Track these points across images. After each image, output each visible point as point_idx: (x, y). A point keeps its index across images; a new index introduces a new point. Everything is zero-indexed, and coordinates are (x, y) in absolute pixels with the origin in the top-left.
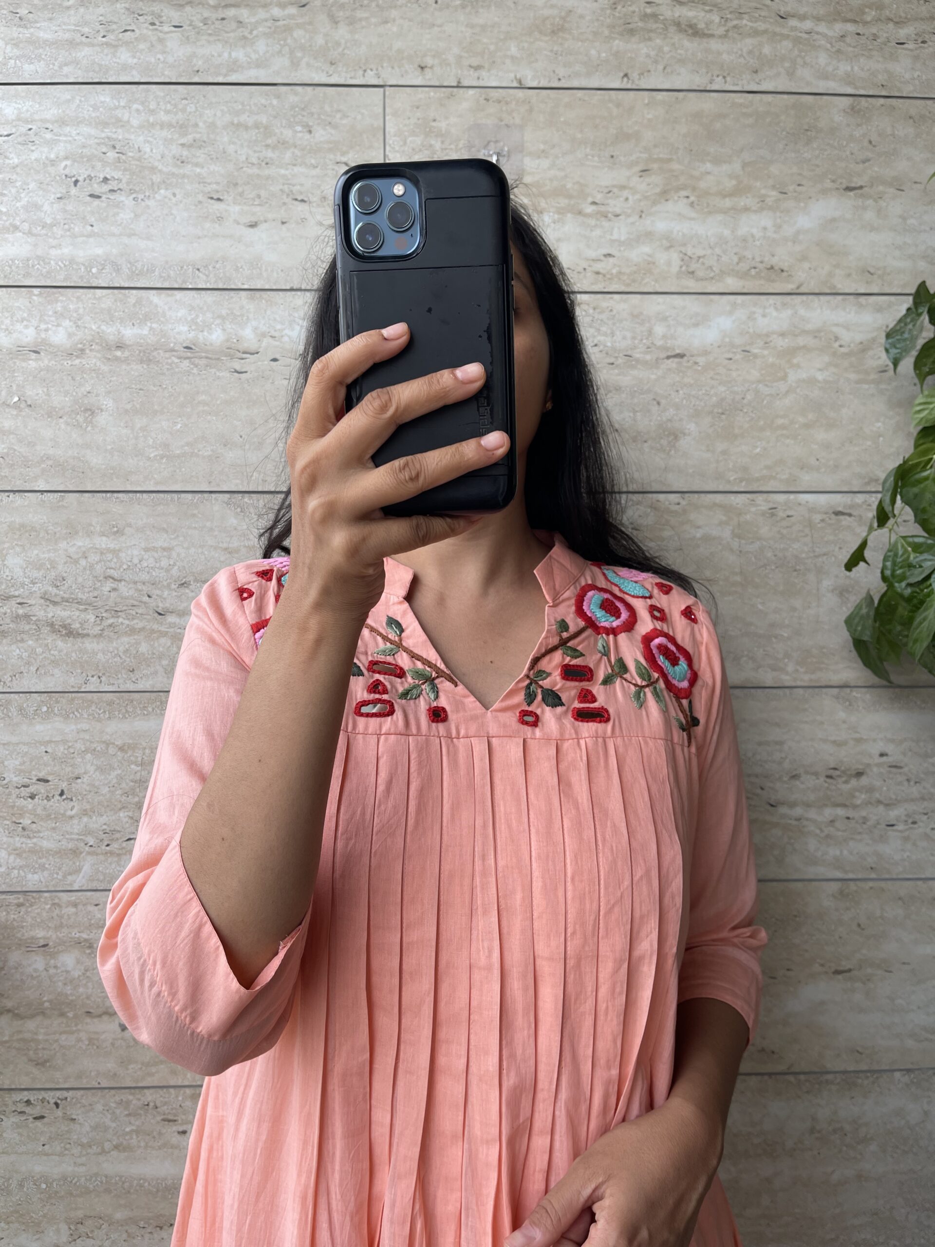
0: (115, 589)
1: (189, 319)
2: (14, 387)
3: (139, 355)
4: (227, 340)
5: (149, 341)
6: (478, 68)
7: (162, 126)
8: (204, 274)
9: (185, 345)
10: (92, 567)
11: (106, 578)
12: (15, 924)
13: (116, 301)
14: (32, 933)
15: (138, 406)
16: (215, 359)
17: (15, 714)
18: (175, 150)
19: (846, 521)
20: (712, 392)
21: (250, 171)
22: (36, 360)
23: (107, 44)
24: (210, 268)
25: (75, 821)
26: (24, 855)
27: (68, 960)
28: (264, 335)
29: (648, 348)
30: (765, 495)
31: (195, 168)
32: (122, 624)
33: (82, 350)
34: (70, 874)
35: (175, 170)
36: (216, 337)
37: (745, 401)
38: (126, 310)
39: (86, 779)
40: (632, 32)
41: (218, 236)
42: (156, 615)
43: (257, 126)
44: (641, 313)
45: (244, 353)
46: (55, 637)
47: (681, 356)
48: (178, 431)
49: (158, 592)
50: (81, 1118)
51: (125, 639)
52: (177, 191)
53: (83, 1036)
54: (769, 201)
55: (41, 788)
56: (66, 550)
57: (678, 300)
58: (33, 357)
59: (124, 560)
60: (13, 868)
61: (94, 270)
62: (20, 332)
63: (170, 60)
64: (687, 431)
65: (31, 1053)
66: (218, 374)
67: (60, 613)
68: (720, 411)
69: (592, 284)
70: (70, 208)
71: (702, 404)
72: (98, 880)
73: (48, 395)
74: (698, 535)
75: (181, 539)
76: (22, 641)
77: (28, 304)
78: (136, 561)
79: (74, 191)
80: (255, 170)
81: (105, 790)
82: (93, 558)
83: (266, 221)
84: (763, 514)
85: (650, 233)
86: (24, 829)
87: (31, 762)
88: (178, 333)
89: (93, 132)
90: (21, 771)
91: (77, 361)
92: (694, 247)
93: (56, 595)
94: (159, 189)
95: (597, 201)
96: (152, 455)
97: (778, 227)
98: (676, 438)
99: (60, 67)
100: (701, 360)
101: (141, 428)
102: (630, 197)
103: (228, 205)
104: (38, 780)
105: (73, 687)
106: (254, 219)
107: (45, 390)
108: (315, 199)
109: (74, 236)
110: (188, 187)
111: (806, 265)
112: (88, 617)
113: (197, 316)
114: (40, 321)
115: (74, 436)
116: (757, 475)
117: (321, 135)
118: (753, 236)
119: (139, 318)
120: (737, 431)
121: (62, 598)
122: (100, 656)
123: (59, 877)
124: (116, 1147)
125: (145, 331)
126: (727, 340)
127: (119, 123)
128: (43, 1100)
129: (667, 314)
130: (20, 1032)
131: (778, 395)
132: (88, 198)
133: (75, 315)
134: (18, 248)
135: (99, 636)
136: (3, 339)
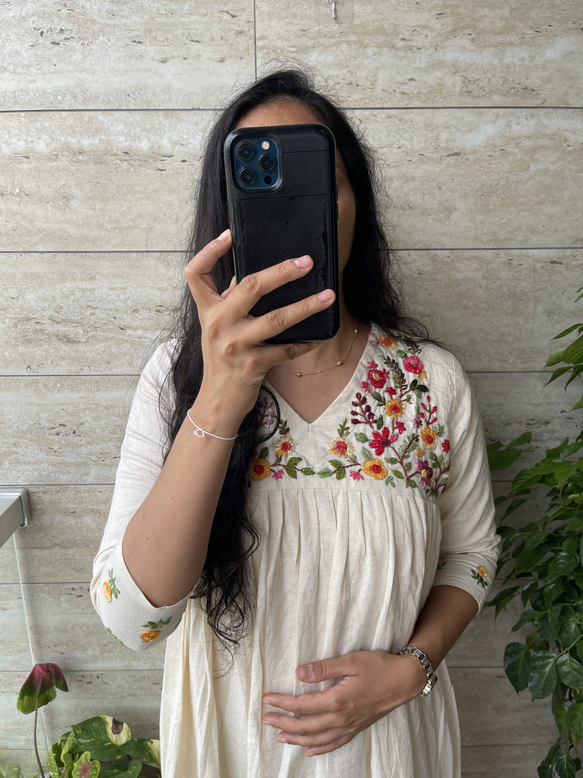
0: (93, 314)
1: (125, 132)
2: (16, 182)
3: (94, 158)
4: (152, 147)
5: (100, 149)
8: (133, 99)
9: (124, 151)
10: (78, 301)
11: (87, 307)
12: (57, 501)
13: (75, 119)
14: (66, 506)
15: (97, 194)
16: (144, 161)
17: (42, 388)
18: (107, 6)
19: (558, 267)
20: (477, 180)
21: (160, 20)
22: (27, 163)
24: (137, 95)
25: (84, 448)
26: (57, 465)
27: (88, 519)
28: (176, 143)
29: (436, 149)
30: (506, 251)
31: (122, 19)
32: (100, 335)
33: (57, 155)
34: (84, 476)
35: (108, 21)
36: (144, 145)
37: (498, 186)
38: (83, 127)
39: (87, 424)
41: (140, 70)
42: (120, 329)
44: (432, 123)
45: (164, 156)
46: (60, 343)
47: (458, 154)
48: (124, 211)
49: (121, 316)
51: (102, 344)
52: (111, 37)
54: (528, 38)
55: (62, 429)
56: (61, 290)
57: (459, 113)
58: (25, 161)
59: (97, 296)
60: (52, 472)
61: (59, 98)
62: (15, 144)
64: (458, 208)
65: (73, 565)
66: (147, 171)
67: (62, 329)
68: (481, 193)
69: (399, 102)
70: (39, 53)
71: (470, 188)
72: (100, 479)
73: (38, 187)
74: (460, 277)
75: (132, 282)
76: (41, 345)
77: (19, 124)
78: (105, 296)
79: (41, 40)
80: (164, 19)
81: (99, 431)
82: (78, 294)
83: (173, 58)
84: (504, 263)
85: (442, 61)
86: (55, 451)
87: (55, 415)
88: (118, 142)
90: (49, 420)
91: (54, 163)
92: (472, 72)
93: (58, 318)
94: (98, 36)
95: (405, 38)
96: (109, 228)
97: (533, 57)
98: (450, 212)
100: (471, 157)
101: (100, 210)
102: (429, 35)
103: (147, 46)
104: (60, 425)
105: (74, 372)
106: (165, 57)
107: (36, 183)
108: (206, 40)
109: (44, 74)
110: (118, 34)
111: (550, 86)
112: (79, 331)
113: (130, 130)
114: (28, 135)
115: (58, 215)
116: (502, 238)
118: (514, 64)
119: (92, 132)
120: (491, 207)
121: (62, 319)
122: (88, 354)
123: (78, 477)
125: (97, 142)
126: (490, 142)
128: (81, 588)
129: (451, 123)
130: (65, 555)
131: (522, 181)
132: (51, 45)
133: (49, 130)
134: (7, 84)
135: (86, 342)
136: (6, 150)
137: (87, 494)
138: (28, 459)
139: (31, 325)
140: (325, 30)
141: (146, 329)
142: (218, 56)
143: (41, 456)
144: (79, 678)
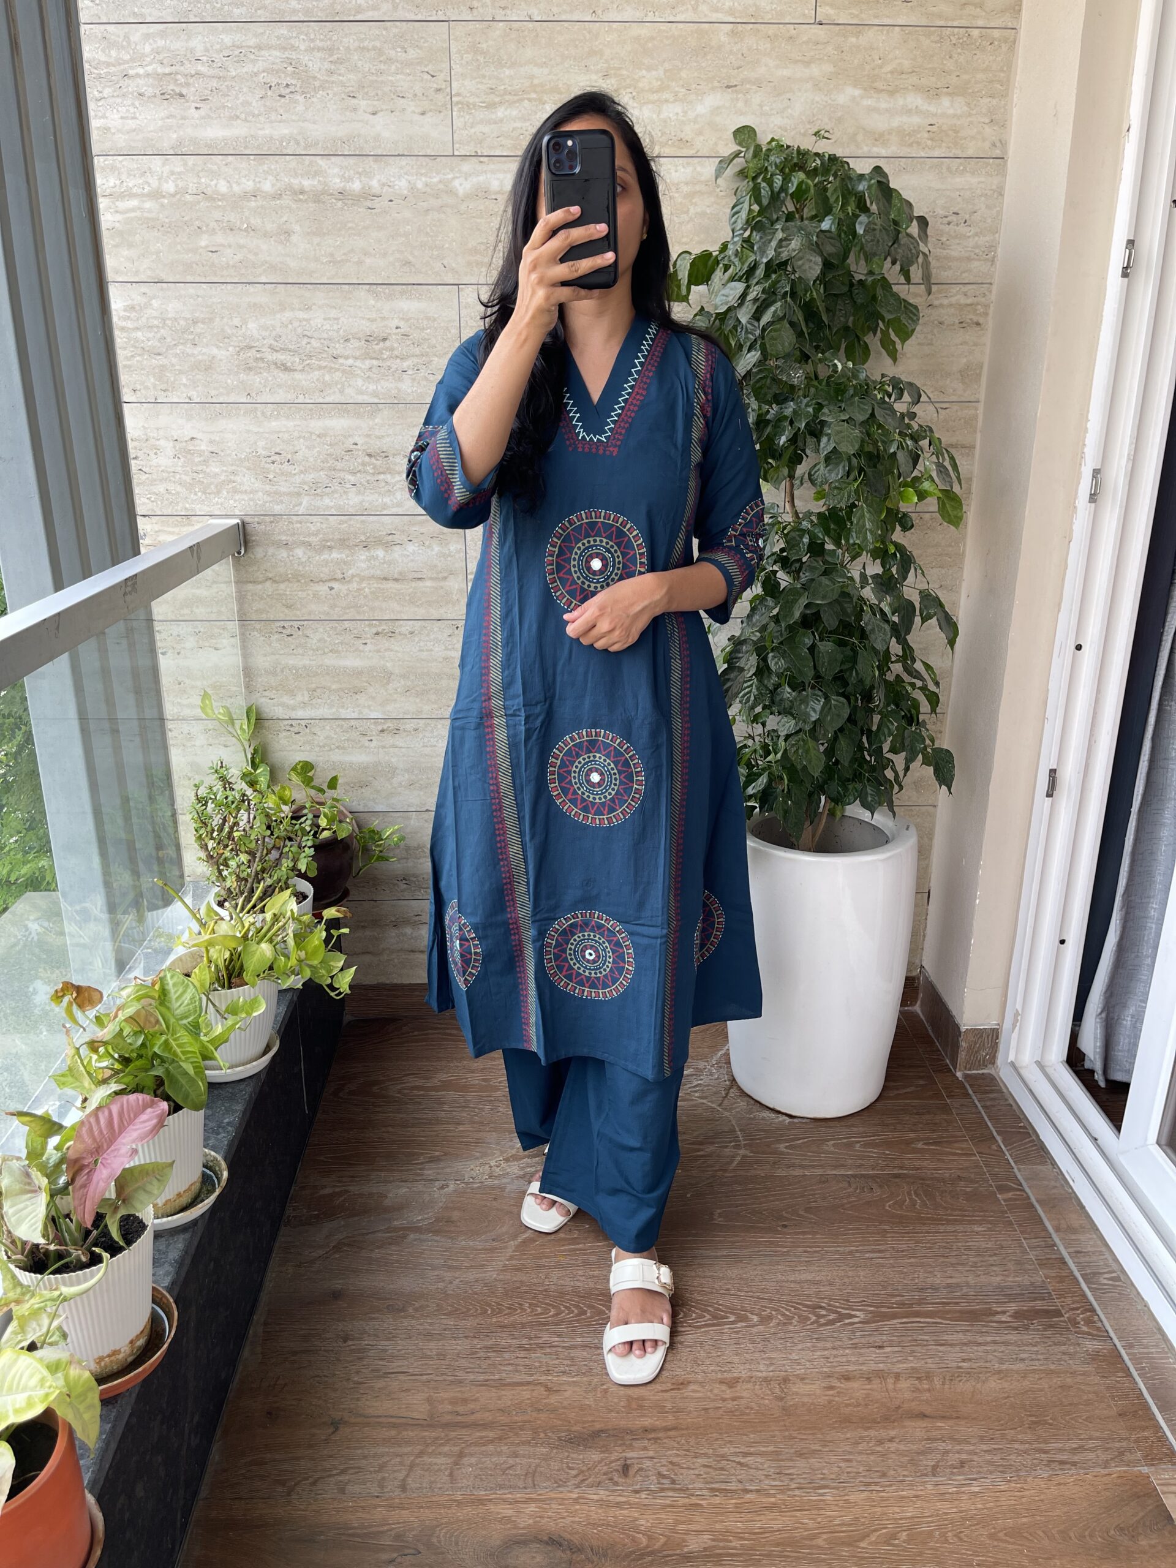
0: (309, 343)
1: (340, 174)
2: (244, 218)
3: (313, 197)
4: (363, 188)
5: (319, 189)
6: (504, 8)
7: (319, 49)
8: (348, 145)
9: (339, 191)
10: (295, 330)
11: (303, 336)
12: (270, 532)
13: (297, 163)
14: (279, 537)
15: (314, 230)
16: (357, 200)
17: (260, 415)
18: (327, 65)
21: (371, 78)
22: (255, 201)
24: (351, 141)
25: (297, 476)
26: (271, 495)
27: (299, 552)
28: (384, 185)
31: (339, 77)
32: (314, 363)
33: (281, 195)
34: (296, 505)
35: (327, 78)
36: (356, 186)
38: (304, 169)
39: (301, 453)
41: (354, 121)
42: (333, 358)
43: (374, 48)
45: (373, 197)
46: (278, 371)
48: (338, 246)
49: (333, 345)
50: (312, 636)
51: (316, 373)
52: (329, 92)
53: (310, 592)
54: (680, 95)
55: (277, 457)
56: (280, 319)
58: (253, 199)
59: (313, 325)
60: (266, 502)
61: (284, 144)
62: (245, 184)
63: (321, 5)
65: (284, 601)
66: (359, 210)
67: (281, 357)
70: (268, 104)
72: (311, 508)
73: (263, 223)
75: (344, 312)
76: (260, 373)
77: (248, 165)
78: (319, 326)
79: (269, 93)
80: (374, 78)
81: (311, 459)
82: (296, 324)
83: (381, 111)
86: (270, 480)
87: (271, 443)
88: (335, 183)
89: (278, 53)
90: (266, 448)
93: (277, 346)
94: (319, 90)
96: (324, 261)
97: (685, 112)
101: (317, 244)
103: (360, 100)
104: (276, 453)
105: (290, 400)
106: (375, 109)
107: (261, 220)
108: (410, 96)
109: (271, 122)
110: (336, 90)
111: (702, 138)
112: (295, 359)
113: (345, 173)
114: (256, 176)
115: (280, 249)
117: (413, 54)
119: (312, 174)
121: (280, 348)
122: (303, 382)
123: (291, 508)
124: (331, 651)
125: (316, 183)
127: (293, 48)
128: (291, 626)
130: (277, 590)
132: (278, 97)
133: (275, 173)
134: (239, 130)
135: (302, 371)
136: (236, 189)
137: (299, 525)
138: (244, 488)
139: (252, 353)
140: (509, 88)
141: (356, 358)
142: (420, 110)
143: (258, 485)
144: (288, 728)
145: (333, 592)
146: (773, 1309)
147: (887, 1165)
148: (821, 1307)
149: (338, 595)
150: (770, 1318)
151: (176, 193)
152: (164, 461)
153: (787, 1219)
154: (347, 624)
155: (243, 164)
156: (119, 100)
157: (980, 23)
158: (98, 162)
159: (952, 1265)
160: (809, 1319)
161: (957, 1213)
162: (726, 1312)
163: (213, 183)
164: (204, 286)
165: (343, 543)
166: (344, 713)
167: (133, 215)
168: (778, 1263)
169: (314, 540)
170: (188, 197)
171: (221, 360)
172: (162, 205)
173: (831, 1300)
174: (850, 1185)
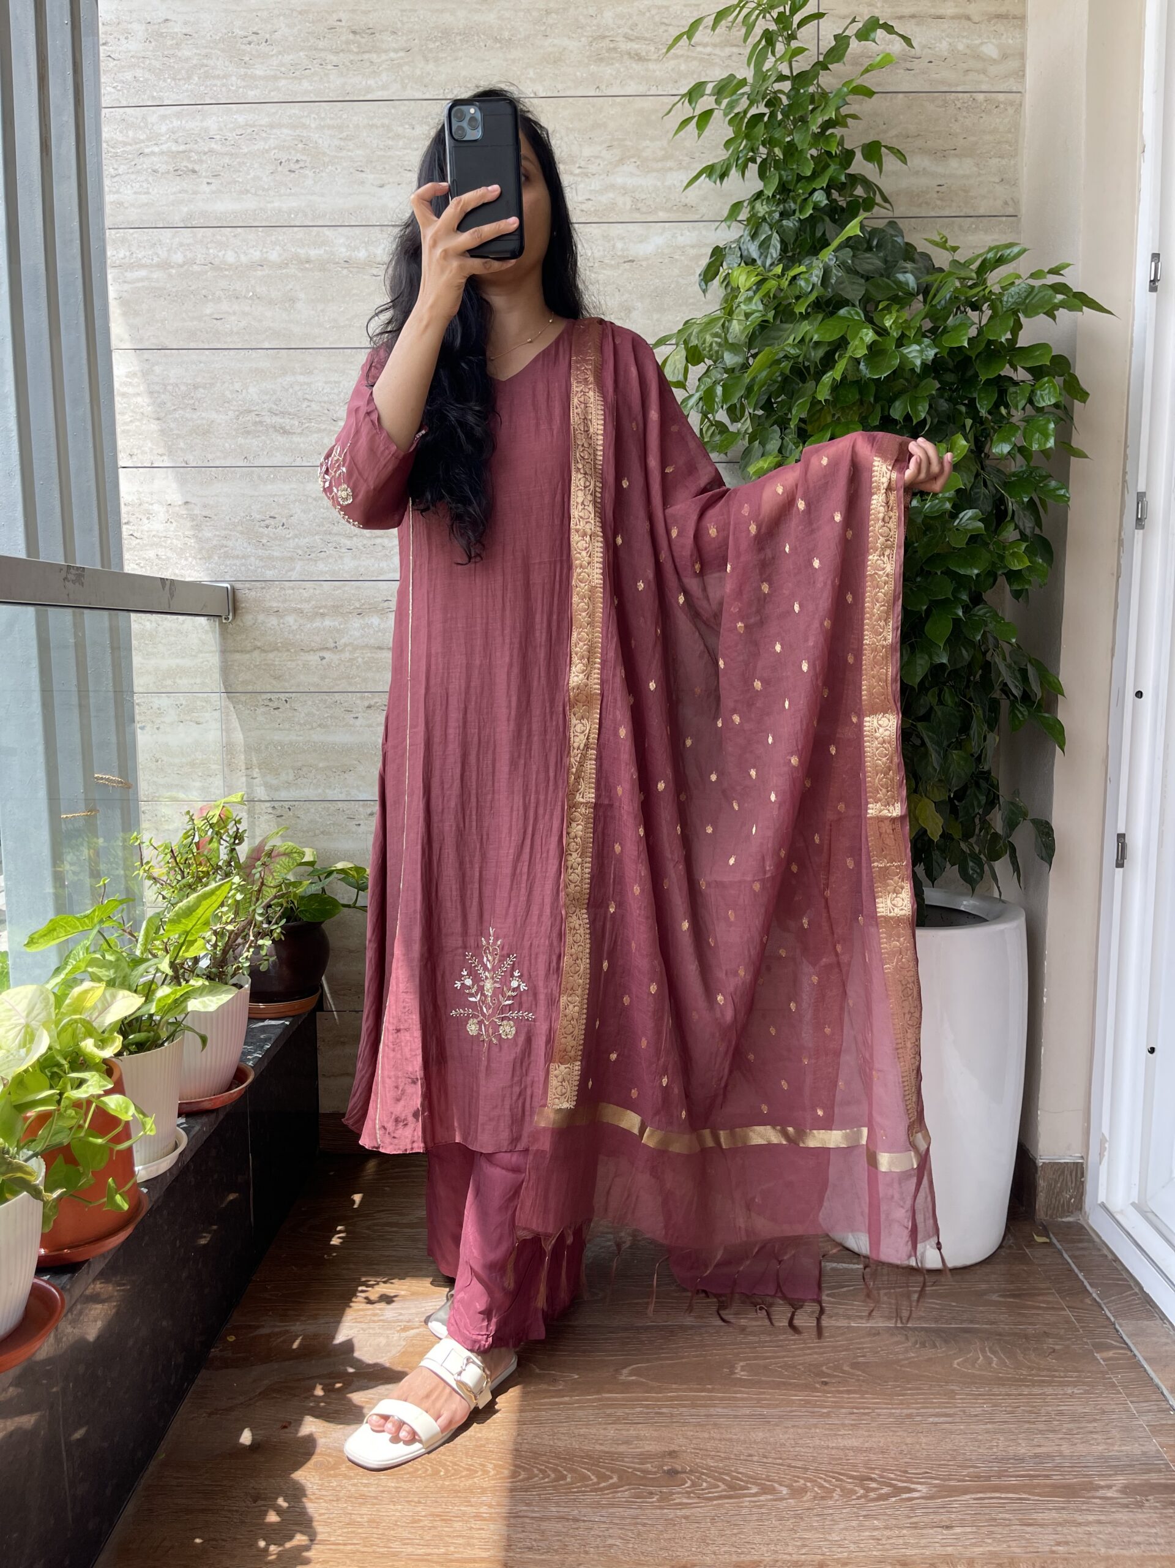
0: (309, 406)
1: (347, 244)
2: (250, 287)
3: (318, 266)
4: (368, 256)
5: (324, 258)
7: (329, 127)
8: (354, 216)
9: (344, 260)
10: (296, 394)
11: (304, 399)
12: (260, 599)
13: (305, 234)
14: (270, 604)
15: (319, 297)
16: (362, 267)
17: (256, 479)
18: (337, 142)
20: (651, 283)
21: (379, 153)
23: (295, 78)
24: (358, 213)
25: (291, 541)
26: (264, 560)
27: (290, 619)
29: (613, 255)
31: (348, 153)
32: (314, 425)
33: (287, 264)
34: (290, 570)
35: (336, 154)
36: (362, 254)
38: (310, 239)
39: (296, 516)
40: (601, 60)
41: (362, 193)
42: (332, 420)
43: (383, 126)
44: (609, 235)
45: (378, 263)
46: (277, 434)
47: (632, 261)
48: (342, 311)
49: (334, 407)
50: (300, 709)
51: (316, 435)
52: (338, 167)
53: (299, 662)
54: (684, 164)
55: (272, 521)
56: (281, 383)
57: (630, 227)
58: (260, 269)
59: (314, 389)
60: (258, 567)
61: (292, 216)
62: (252, 254)
63: (332, 87)
64: (636, 306)
65: (272, 672)
66: (363, 276)
67: (278, 420)
68: (656, 293)
70: (277, 178)
71: (645, 289)
72: (305, 574)
73: (269, 291)
75: (345, 375)
76: (259, 436)
77: (257, 237)
78: (320, 389)
79: (280, 169)
80: (382, 153)
81: (307, 523)
82: (297, 388)
83: (388, 183)
85: (613, 185)
86: (263, 545)
87: (266, 506)
88: (340, 252)
89: (289, 131)
90: (261, 512)
92: (639, 193)
93: (276, 410)
94: (328, 166)
95: (582, 165)
96: (328, 326)
98: (630, 312)
99: (270, 92)
100: (644, 264)
101: (321, 311)
102: (601, 163)
103: (367, 174)
104: (270, 517)
105: (287, 463)
106: (382, 183)
107: (267, 288)
109: (281, 196)
110: (345, 164)
111: (707, 202)
112: (295, 422)
113: (351, 242)
114: (264, 247)
115: (284, 315)
118: (675, 184)
119: (318, 244)
121: (280, 411)
123: (284, 573)
124: (319, 726)
125: (322, 252)
126: (660, 250)
128: (279, 699)
129: (624, 235)
130: (265, 660)
132: (288, 172)
133: (282, 243)
134: (249, 203)
135: (300, 434)
136: (243, 258)
137: (290, 591)
138: (236, 553)
139: (252, 417)
143: (250, 549)
144: (270, 810)
145: (324, 661)
146: (807, 1479)
147: (953, 1318)
148: (872, 1479)
149: (329, 665)
150: (804, 1490)
151: (184, 263)
152: (157, 526)
153: (829, 1376)
154: (337, 697)
155: (251, 235)
156: (133, 177)
157: (984, 88)
158: (110, 235)
159: (1041, 1432)
160: (856, 1492)
161: (1044, 1373)
162: (747, 1482)
163: (220, 254)
164: (207, 352)
165: (337, 610)
166: (331, 794)
167: (140, 284)
168: (816, 1426)
169: (306, 607)
170: (195, 266)
171: (220, 424)
172: (170, 275)
173: (884, 1470)
174: (907, 1339)
